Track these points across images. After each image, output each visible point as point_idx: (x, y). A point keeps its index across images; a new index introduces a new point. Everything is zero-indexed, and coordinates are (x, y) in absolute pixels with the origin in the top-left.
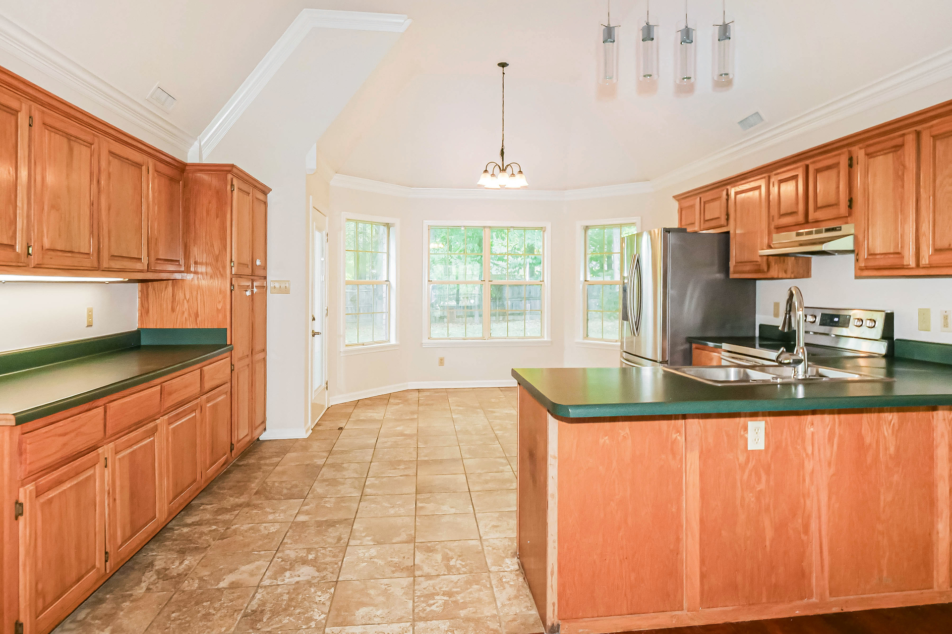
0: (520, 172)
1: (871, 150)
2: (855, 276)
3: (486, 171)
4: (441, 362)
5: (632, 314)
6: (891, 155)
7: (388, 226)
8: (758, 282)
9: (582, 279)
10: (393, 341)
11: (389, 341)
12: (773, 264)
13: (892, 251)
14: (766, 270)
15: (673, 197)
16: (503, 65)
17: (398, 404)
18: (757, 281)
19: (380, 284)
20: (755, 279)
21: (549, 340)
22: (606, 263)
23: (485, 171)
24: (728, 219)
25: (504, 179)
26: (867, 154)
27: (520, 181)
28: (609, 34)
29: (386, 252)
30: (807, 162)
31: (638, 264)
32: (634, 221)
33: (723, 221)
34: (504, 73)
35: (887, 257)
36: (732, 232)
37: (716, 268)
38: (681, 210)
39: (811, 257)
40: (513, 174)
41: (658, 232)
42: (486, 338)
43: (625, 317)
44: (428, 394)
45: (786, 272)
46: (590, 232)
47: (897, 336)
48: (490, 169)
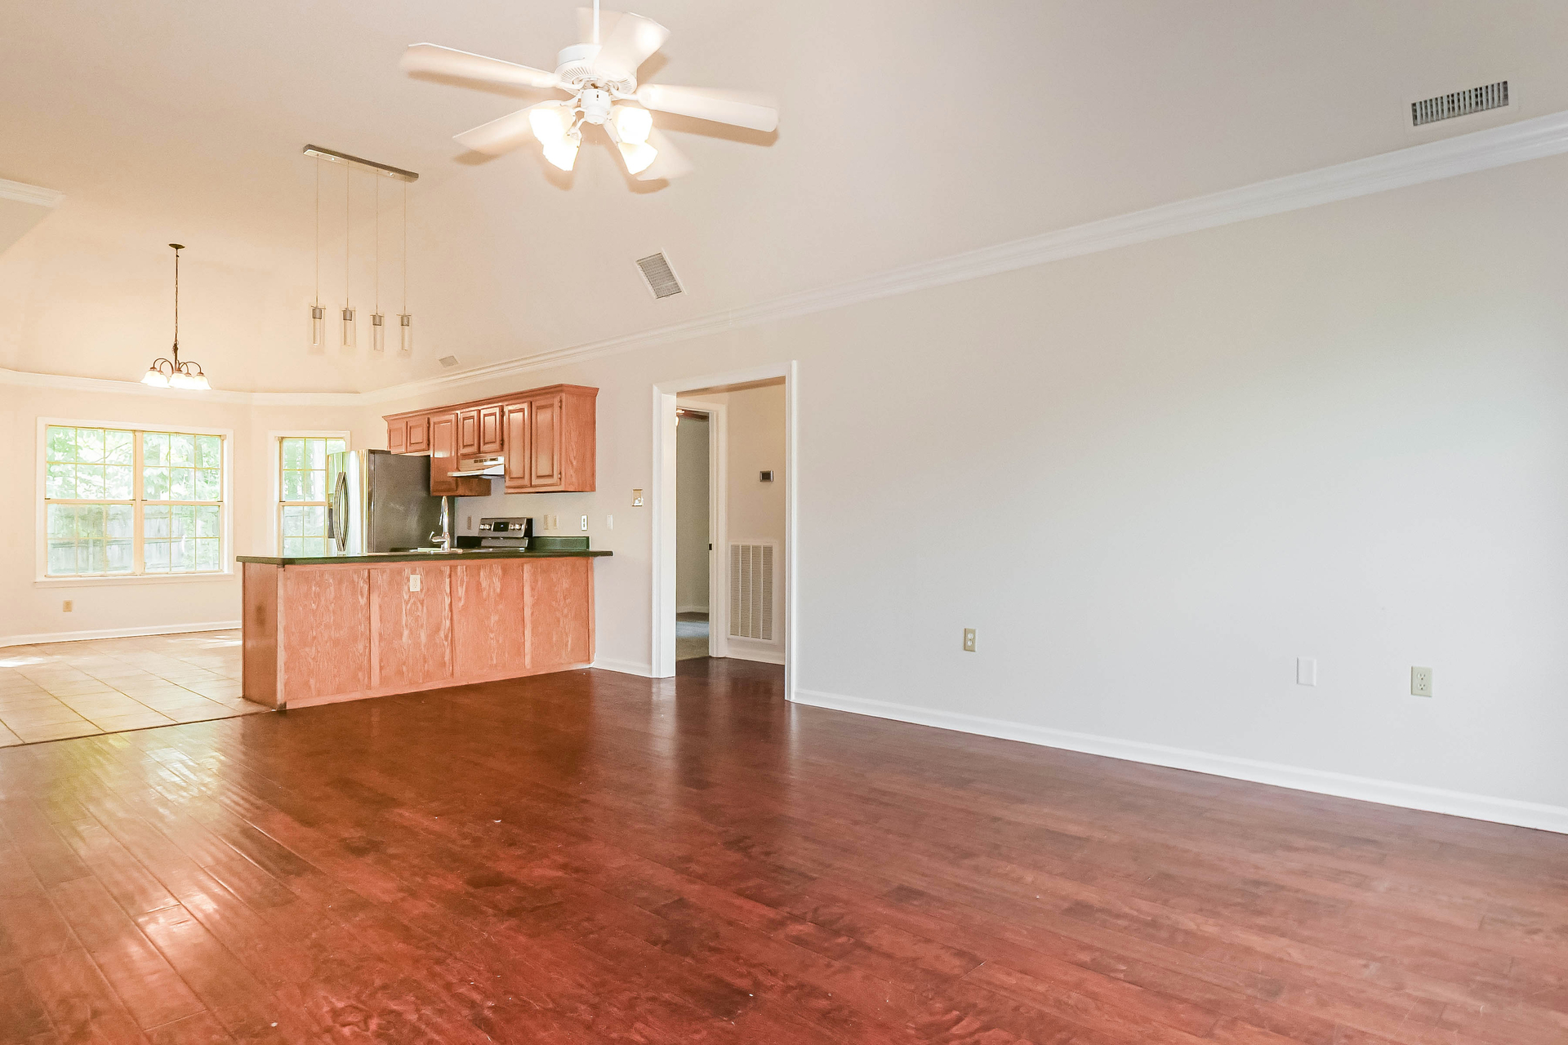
0: (199, 372)
3: (153, 368)
5: (339, 530)
8: (456, 498)
9: (277, 499)
12: (460, 483)
13: (520, 476)
15: (385, 417)
16: (177, 247)
22: (300, 483)
24: (429, 445)
25: (179, 381)
27: (199, 385)
28: (317, 313)
31: (344, 480)
32: (342, 435)
33: (424, 446)
34: (177, 256)
35: (517, 480)
36: (432, 456)
37: (419, 487)
38: (390, 432)
39: (490, 480)
40: (188, 373)
41: (365, 452)
43: (331, 535)
45: (471, 490)
46: (286, 443)
47: (535, 534)
48: (157, 366)
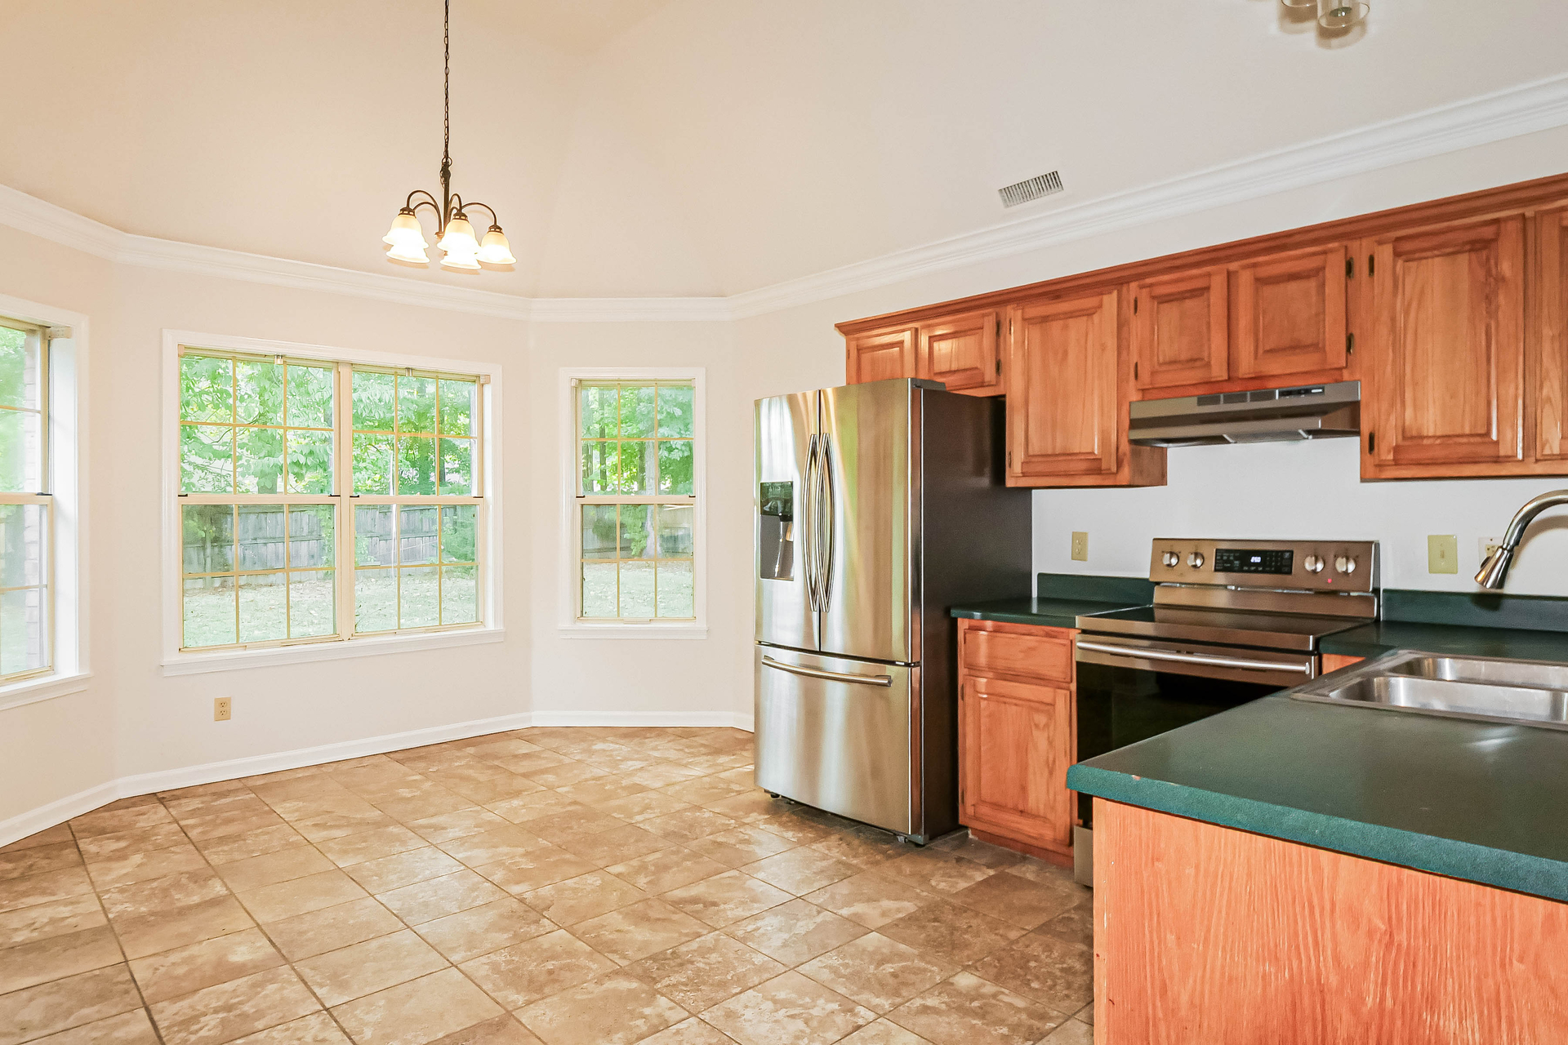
0: (496, 228)
1: (1407, 246)
2: (1361, 478)
4: (223, 709)
6: (1463, 259)
7: (45, 333)
10: (69, 666)
11: (52, 669)
13: (1467, 431)
14: (1114, 469)
15: (840, 327)
17: (120, 856)
18: (1033, 491)
19: (18, 505)
20: (1030, 489)
21: (501, 627)
23: (403, 210)
26: (1397, 254)
29: (38, 407)
30: (1233, 266)
31: (826, 457)
33: (989, 374)
35: (1451, 442)
36: (1011, 396)
39: (1166, 448)
42: (345, 635)
44: (195, 803)
